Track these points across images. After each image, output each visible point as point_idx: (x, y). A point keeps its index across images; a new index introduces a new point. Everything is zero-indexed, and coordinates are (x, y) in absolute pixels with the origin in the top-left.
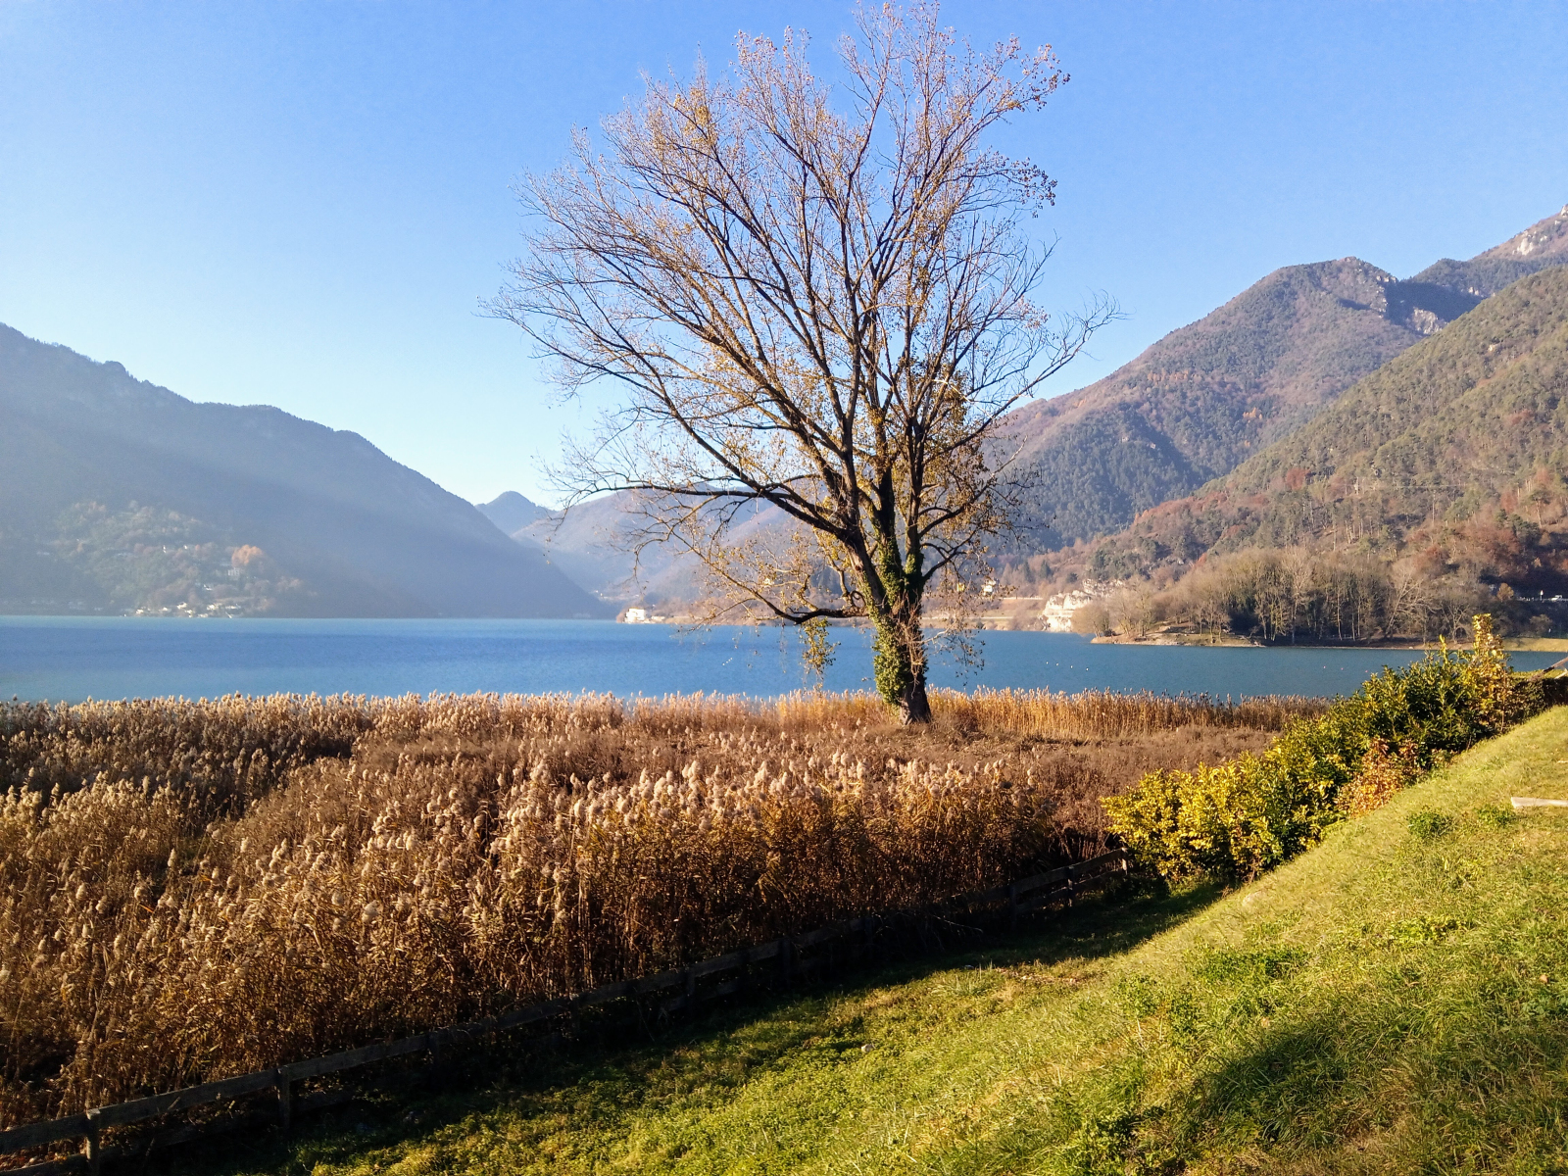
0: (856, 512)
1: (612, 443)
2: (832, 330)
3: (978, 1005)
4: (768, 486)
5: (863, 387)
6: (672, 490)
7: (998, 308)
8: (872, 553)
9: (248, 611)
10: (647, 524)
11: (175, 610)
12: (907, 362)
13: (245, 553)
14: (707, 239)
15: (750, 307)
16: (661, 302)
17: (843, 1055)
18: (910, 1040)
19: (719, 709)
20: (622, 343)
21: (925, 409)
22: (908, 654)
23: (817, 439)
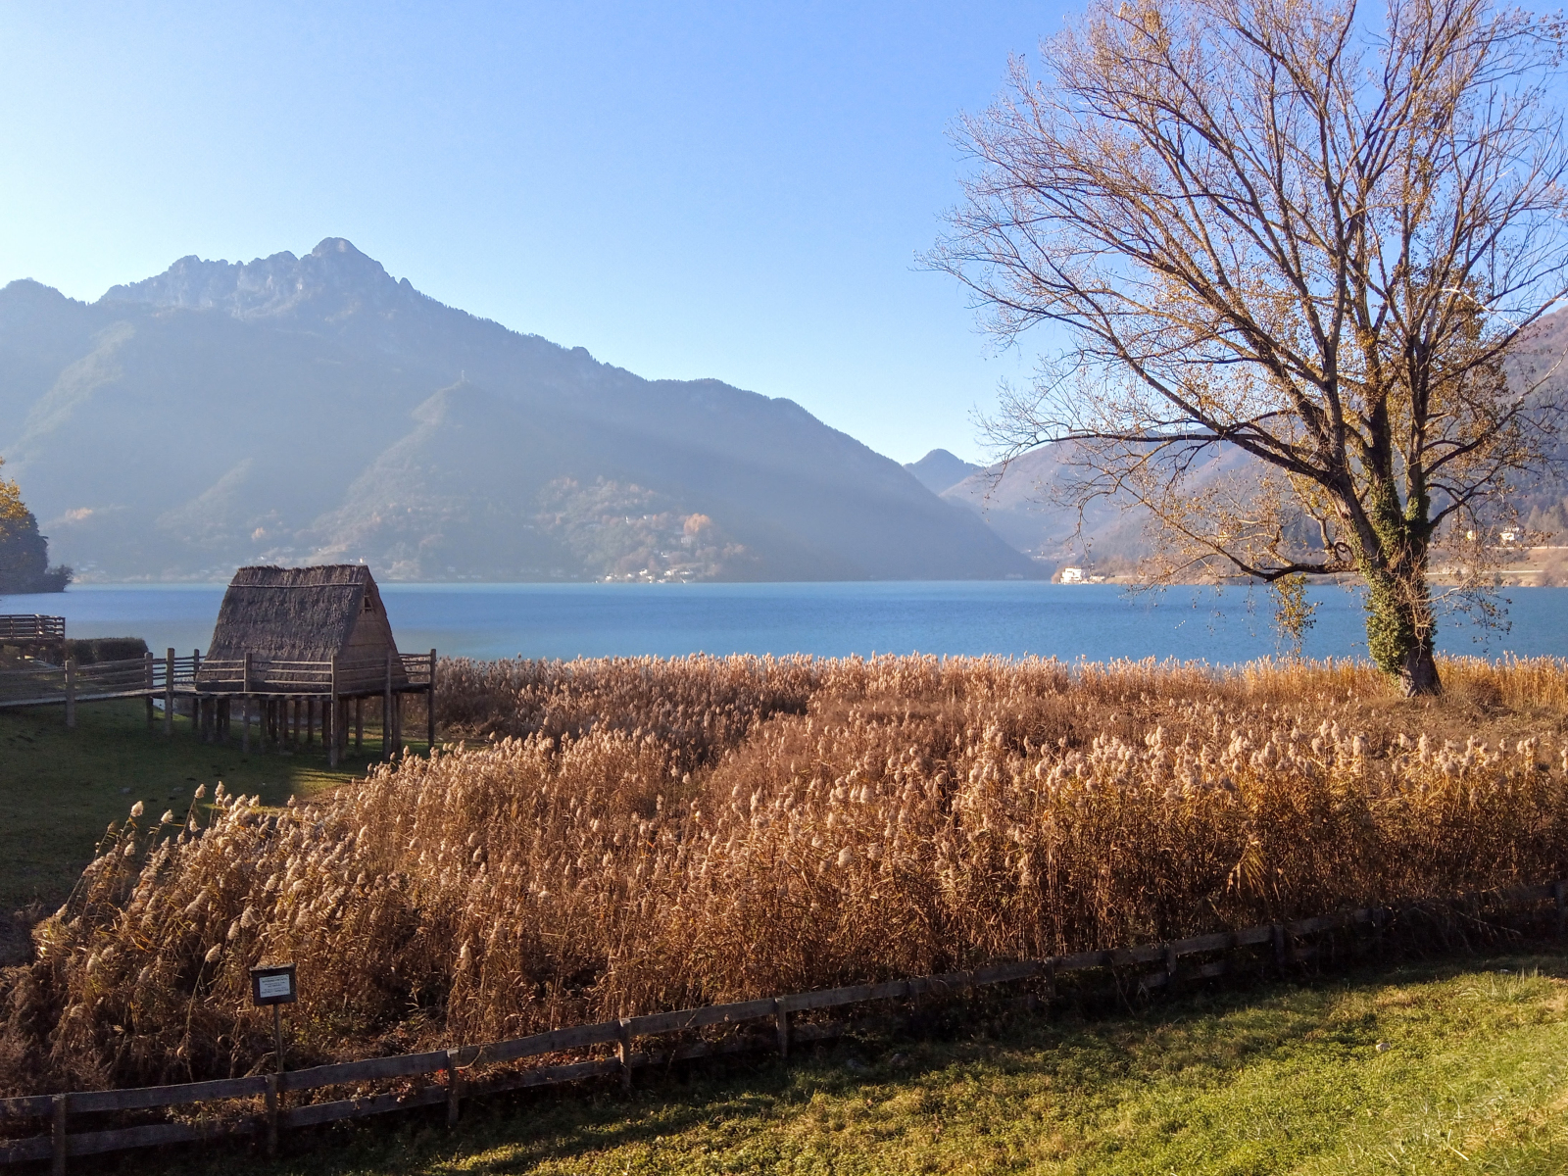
0: (1341, 452)
1: (1053, 392)
2: (1309, 242)
3: (1522, 1013)
4: (1232, 426)
5: (1348, 305)
6: (1119, 438)
7: (1525, 196)
8: (1362, 499)
9: (700, 576)
10: (1089, 477)
11: (638, 576)
12: (1404, 270)
13: (695, 521)
14: (1160, 157)
15: (1209, 228)
16: (1107, 233)
17: (1354, 1051)
18: (1436, 1044)
19: (1174, 674)
20: (1063, 282)
21: (1430, 325)
22: (1411, 614)
23: (1292, 369)
